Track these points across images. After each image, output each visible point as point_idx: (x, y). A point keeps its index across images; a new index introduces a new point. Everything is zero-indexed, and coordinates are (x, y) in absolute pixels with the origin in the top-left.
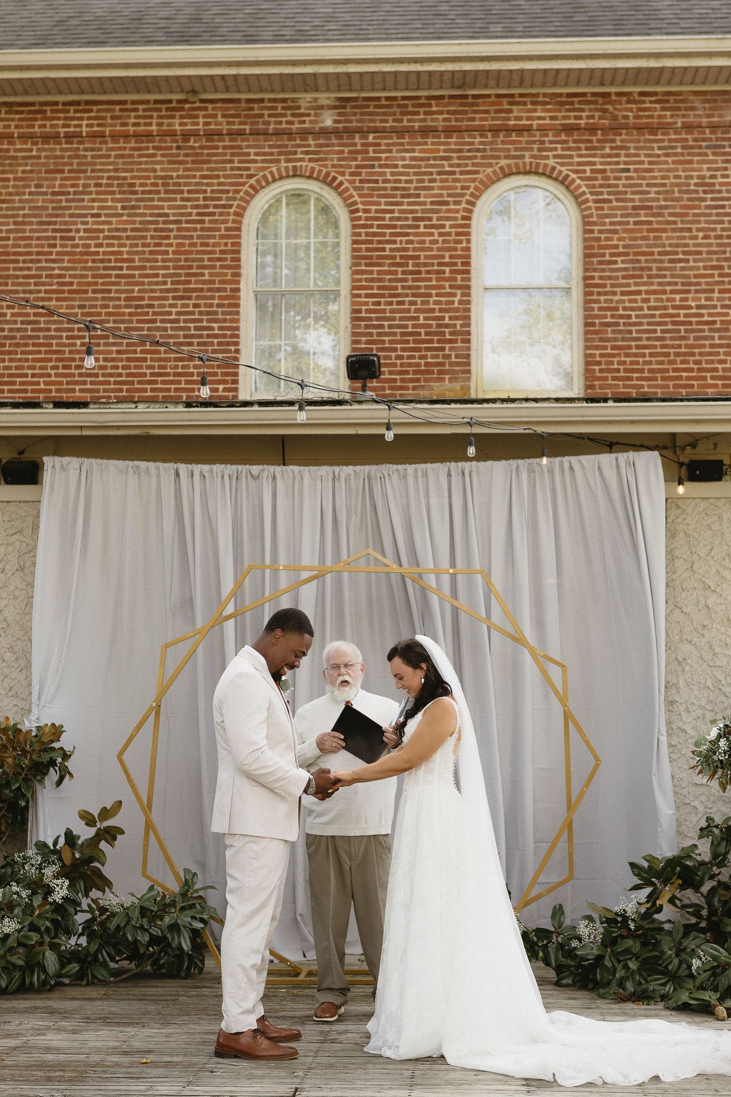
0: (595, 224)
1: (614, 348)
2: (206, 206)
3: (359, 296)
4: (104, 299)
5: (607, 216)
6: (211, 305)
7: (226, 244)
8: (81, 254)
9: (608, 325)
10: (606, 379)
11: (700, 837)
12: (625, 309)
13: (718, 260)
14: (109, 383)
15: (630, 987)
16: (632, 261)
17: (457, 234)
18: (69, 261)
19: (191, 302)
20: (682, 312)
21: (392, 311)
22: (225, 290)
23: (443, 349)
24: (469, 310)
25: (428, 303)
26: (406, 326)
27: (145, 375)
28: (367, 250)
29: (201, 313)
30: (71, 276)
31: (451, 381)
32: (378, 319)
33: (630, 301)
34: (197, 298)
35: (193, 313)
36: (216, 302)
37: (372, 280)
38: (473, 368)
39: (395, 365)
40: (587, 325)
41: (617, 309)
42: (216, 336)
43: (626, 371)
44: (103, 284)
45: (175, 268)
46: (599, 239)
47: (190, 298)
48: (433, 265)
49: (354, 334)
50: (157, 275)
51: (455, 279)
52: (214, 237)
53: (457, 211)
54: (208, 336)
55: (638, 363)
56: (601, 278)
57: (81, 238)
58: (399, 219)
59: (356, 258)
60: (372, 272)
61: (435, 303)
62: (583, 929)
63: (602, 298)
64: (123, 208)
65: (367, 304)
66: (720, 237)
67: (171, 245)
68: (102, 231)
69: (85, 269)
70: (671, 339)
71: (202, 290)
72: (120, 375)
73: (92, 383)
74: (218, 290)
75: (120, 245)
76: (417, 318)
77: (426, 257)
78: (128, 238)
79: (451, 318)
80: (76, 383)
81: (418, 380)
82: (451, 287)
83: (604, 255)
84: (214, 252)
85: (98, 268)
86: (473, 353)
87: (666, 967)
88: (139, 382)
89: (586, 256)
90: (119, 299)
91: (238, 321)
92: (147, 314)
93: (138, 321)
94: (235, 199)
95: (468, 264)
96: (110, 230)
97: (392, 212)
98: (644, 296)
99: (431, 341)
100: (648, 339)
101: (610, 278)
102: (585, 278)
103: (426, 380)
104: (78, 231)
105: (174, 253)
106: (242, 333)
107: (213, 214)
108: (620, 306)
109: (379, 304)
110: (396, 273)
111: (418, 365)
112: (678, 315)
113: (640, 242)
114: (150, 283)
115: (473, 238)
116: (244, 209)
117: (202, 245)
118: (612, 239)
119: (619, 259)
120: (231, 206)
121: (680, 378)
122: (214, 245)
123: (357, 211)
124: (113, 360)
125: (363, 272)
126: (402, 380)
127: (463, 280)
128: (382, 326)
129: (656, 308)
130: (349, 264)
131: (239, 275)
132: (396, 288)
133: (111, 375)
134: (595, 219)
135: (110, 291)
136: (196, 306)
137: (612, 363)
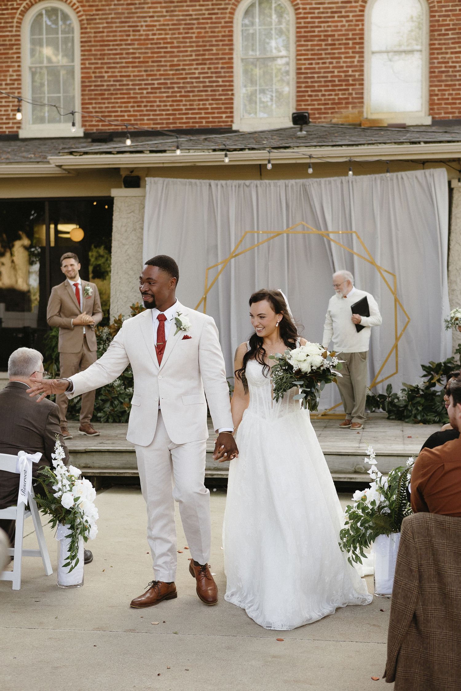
0: (436, 11)
1: (446, 85)
2: (213, 9)
3: (300, 60)
4: (158, 66)
5: (443, 6)
6: (217, 68)
7: (225, 32)
8: (145, 40)
9: (443, 72)
10: (441, 104)
11: (456, 353)
12: (453, 62)
14: (162, 115)
15: (419, 418)
16: (458, 34)
17: (357, 21)
18: (138, 44)
19: (206, 66)
21: (319, 68)
22: (224, 58)
23: (348, 90)
24: (362, 66)
25: (339, 62)
26: (327, 77)
27: (181, 110)
28: (305, 32)
29: (212, 73)
30: (140, 53)
31: (353, 108)
32: (311, 73)
33: (456, 57)
34: (210, 64)
35: (207, 73)
36: (220, 66)
37: (308, 50)
38: (365, 100)
39: (321, 100)
40: (431, 72)
41: (448, 62)
42: (220, 86)
43: (453, 99)
44: (157, 57)
45: (197, 46)
46: (438, 21)
47: (205, 64)
48: (342, 39)
49: (298, 83)
50: (186, 51)
51: (355, 48)
52: (218, 27)
53: (356, 7)
54: (217, 86)
56: (439, 44)
57: (144, 31)
58: (323, 13)
59: (299, 37)
60: (307, 45)
61: (344, 62)
62: (400, 394)
63: (440, 56)
64: (167, 12)
65: (305, 64)
67: (194, 33)
68: (155, 26)
69: (147, 48)
71: (212, 59)
72: (168, 110)
73: (154, 115)
74: (221, 59)
75: (166, 34)
76: (333, 72)
77: (339, 35)
78: (170, 29)
79: (353, 71)
80: (145, 115)
81: (334, 108)
82: (353, 52)
83: (441, 30)
84: (218, 36)
85: (154, 48)
86: (365, 91)
87: (436, 410)
88: (179, 114)
89: (432, 31)
90: (166, 66)
91: (232, 77)
92: (182, 74)
93: (178, 79)
94: (229, 4)
95: (362, 38)
96: (160, 25)
97: (319, 8)
99: (341, 85)
101: (444, 44)
102: (431, 45)
103: (338, 108)
104: (142, 26)
105: (196, 37)
106: (235, 84)
107: (217, 14)
108: (450, 61)
109: (311, 64)
110: (321, 45)
111: (334, 99)
114: (183, 56)
115: (366, 23)
116: (234, 10)
117: (212, 32)
118: (446, 20)
119: (450, 32)
120: (227, 9)
122: (219, 32)
123: (299, 9)
124: (164, 101)
125: (302, 46)
126: (325, 109)
127: (360, 48)
128: (313, 77)
130: (295, 41)
131: (232, 49)
132: (321, 54)
133: (163, 110)
134: (436, 9)
135: (160, 61)
136: (209, 68)
137: (445, 95)
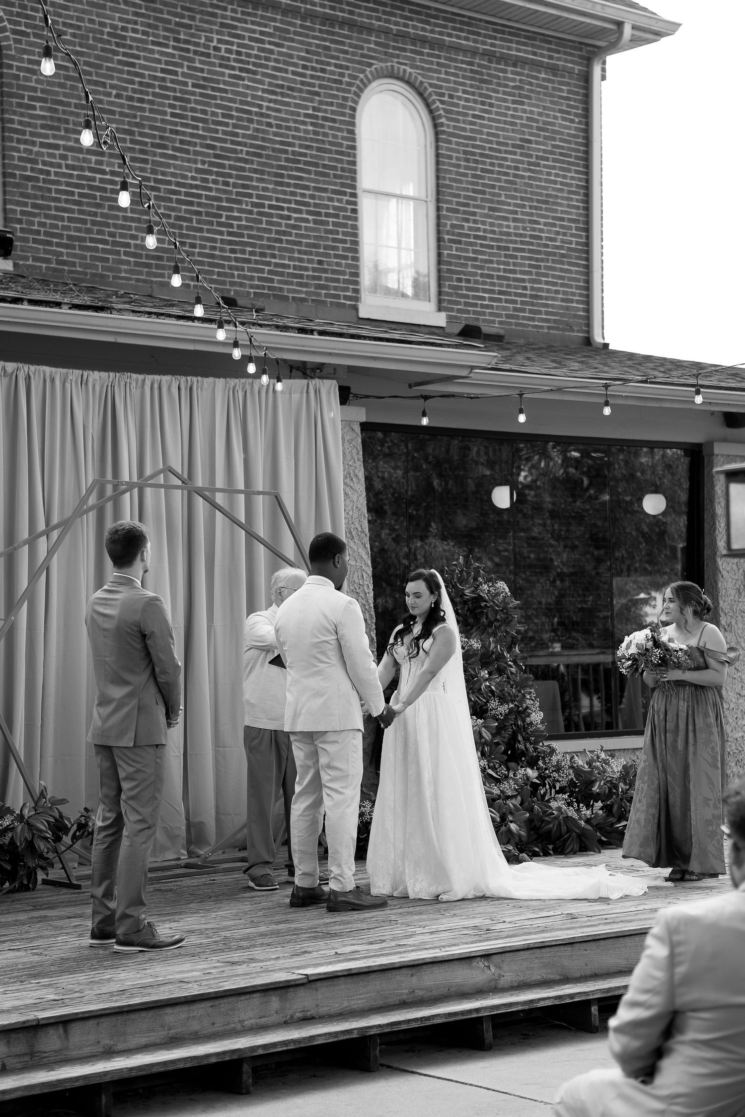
1: (34, 206)
5: (25, 52)
9: (29, 179)
12: (44, 163)
13: (129, 123)
16: (50, 110)
20: (98, 176)
33: (48, 155)
41: (35, 162)
43: (46, 234)
55: (57, 227)
63: (22, 147)
66: (130, 99)
70: (88, 204)
98: (61, 152)
100: (67, 201)
101: (29, 125)
108: (39, 159)
112: (94, 179)
113: (57, 89)
119: (38, 104)
121: (96, 249)
129: (73, 168)
134: (13, 53)
137: (33, 223)
